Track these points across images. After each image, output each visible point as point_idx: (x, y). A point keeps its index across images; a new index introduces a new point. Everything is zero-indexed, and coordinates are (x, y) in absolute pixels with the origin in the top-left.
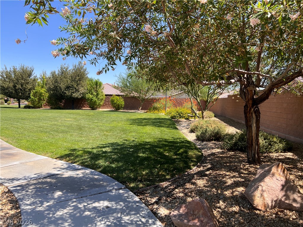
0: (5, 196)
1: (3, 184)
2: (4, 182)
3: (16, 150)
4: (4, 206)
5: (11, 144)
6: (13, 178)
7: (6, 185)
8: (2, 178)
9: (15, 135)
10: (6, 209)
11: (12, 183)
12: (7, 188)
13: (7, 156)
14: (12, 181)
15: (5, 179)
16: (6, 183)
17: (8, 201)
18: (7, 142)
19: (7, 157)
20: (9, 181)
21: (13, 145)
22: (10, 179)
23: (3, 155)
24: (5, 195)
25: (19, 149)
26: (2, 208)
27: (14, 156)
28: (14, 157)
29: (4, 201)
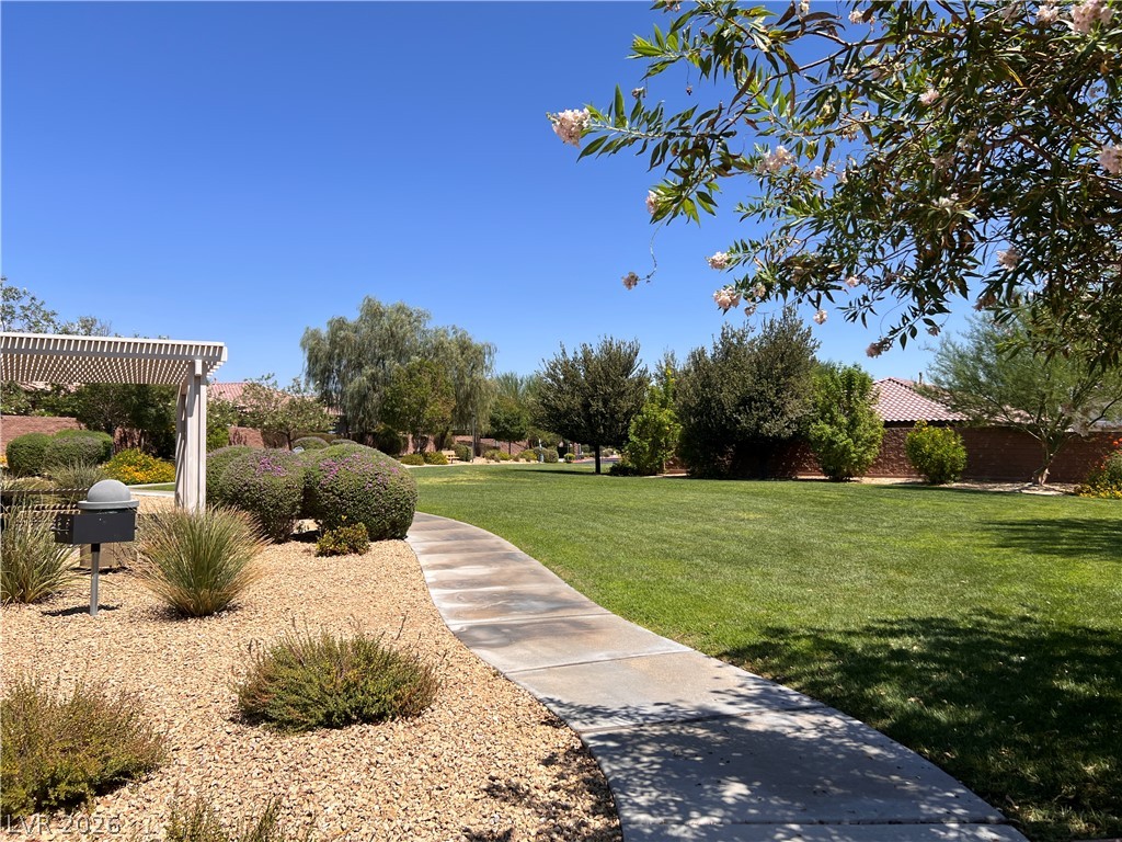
0: (574, 765)
1: (568, 721)
2: (568, 717)
3: (597, 614)
4: (573, 796)
5: (582, 591)
6: (594, 708)
7: (576, 725)
8: (565, 701)
9: (592, 563)
10: (579, 807)
11: (592, 723)
12: (579, 738)
13: (572, 630)
14: (591, 717)
15: (572, 707)
16: (575, 719)
17: (584, 781)
18: (570, 582)
19: (574, 634)
20: (584, 715)
21: (586, 595)
22: (585, 710)
23: (563, 625)
24: (575, 760)
25: (605, 611)
26: (568, 803)
27: (594, 633)
28: (592, 636)
29: (573, 779)
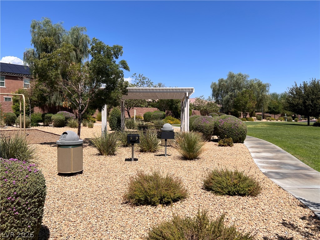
0: (313, 221)
1: (309, 207)
2: (309, 205)
3: (314, 172)
4: (314, 231)
5: (308, 165)
6: (318, 204)
7: (312, 208)
8: (306, 200)
9: (311, 155)
10: (316, 235)
11: (318, 209)
12: (313, 213)
13: (306, 177)
14: (317, 207)
15: (309, 202)
16: (311, 206)
17: (317, 227)
18: (303, 161)
19: (307, 178)
20: (314, 206)
21: (309, 166)
22: (314, 204)
23: (302, 175)
24: (313, 220)
25: (318, 172)
26: (312, 233)
27: (314, 179)
28: (314, 180)
29: (313, 226)
